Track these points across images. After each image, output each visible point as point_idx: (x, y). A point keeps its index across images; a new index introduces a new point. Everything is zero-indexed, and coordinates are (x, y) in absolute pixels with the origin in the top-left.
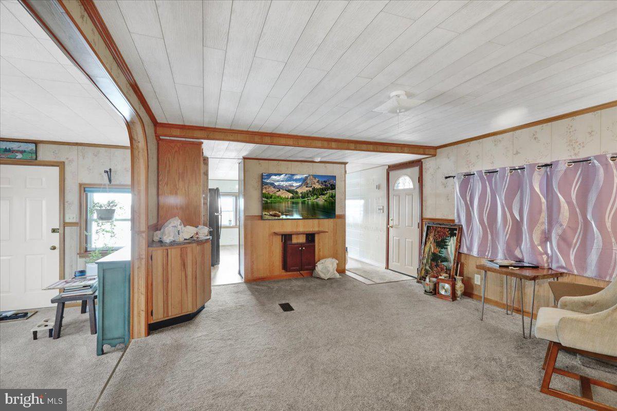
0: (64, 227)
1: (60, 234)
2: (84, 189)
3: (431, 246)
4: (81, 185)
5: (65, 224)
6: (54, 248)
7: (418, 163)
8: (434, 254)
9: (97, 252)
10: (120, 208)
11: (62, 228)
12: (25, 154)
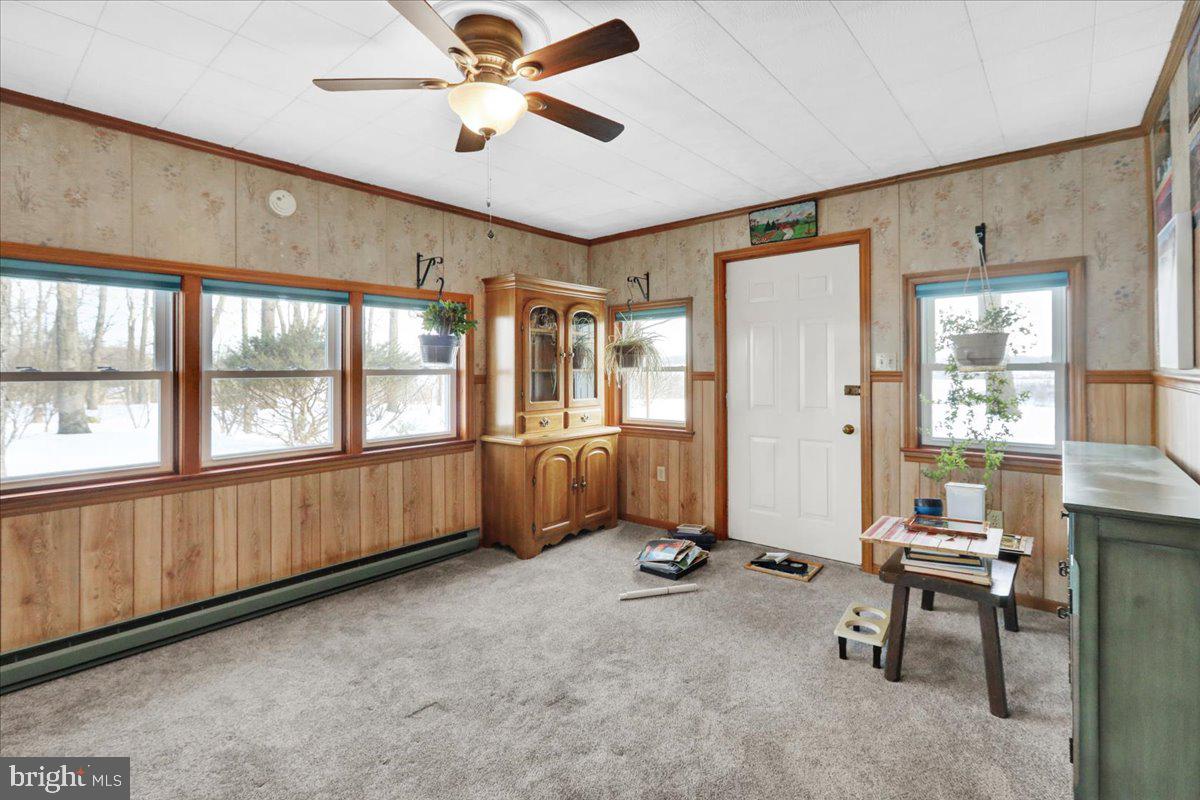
0: (871, 382)
1: (862, 399)
2: (914, 287)
4: (906, 279)
5: (874, 376)
6: (849, 430)
9: (954, 450)
10: (1022, 330)
11: (866, 385)
12: (797, 227)
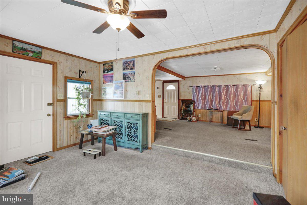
2: (67, 80)
3: (184, 107)
4: (65, 77)
6: (49, 115)
7: (178, 81)
8: (185, 110)
12: (34, 54)
